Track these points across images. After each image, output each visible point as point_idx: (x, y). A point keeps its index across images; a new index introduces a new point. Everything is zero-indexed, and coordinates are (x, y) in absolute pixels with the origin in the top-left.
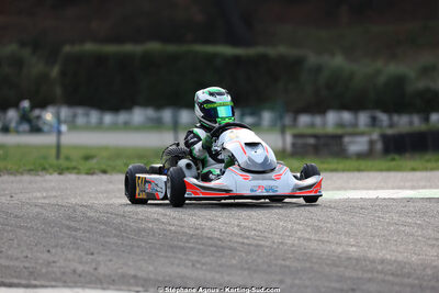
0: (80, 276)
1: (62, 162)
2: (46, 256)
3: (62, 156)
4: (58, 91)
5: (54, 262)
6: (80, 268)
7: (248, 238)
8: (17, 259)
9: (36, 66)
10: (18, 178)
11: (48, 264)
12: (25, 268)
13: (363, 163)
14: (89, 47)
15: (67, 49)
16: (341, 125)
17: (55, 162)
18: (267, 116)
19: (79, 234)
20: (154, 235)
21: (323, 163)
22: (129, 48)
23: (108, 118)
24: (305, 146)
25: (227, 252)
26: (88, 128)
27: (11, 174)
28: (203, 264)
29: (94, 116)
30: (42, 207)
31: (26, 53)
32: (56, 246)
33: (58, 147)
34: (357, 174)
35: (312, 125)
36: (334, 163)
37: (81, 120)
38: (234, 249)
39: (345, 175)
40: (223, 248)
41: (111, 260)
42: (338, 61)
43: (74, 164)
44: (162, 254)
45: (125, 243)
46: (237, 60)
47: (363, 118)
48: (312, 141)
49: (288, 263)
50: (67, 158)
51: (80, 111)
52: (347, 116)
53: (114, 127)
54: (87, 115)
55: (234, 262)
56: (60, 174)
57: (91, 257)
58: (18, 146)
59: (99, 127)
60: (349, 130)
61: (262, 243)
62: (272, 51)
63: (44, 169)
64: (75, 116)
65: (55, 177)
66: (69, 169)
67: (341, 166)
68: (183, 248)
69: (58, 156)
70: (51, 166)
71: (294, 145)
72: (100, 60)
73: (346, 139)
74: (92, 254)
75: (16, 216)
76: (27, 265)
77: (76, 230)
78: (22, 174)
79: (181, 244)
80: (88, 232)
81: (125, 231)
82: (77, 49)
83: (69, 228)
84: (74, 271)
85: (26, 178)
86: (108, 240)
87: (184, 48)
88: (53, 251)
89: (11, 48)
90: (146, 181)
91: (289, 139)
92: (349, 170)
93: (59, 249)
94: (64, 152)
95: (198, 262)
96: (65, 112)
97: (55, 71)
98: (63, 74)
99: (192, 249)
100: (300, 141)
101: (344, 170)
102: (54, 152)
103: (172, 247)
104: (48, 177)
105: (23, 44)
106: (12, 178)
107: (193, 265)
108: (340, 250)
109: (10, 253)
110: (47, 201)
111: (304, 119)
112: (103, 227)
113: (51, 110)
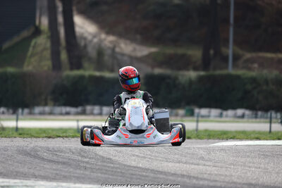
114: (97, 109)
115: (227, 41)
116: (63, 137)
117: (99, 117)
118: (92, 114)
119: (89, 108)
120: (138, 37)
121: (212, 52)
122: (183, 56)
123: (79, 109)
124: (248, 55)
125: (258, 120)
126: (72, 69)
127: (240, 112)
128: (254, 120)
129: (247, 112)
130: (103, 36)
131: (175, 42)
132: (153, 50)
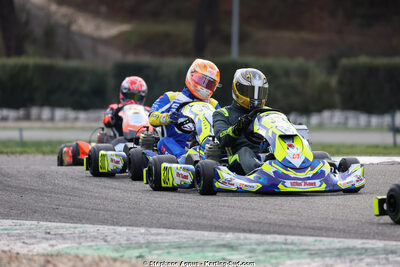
4: (337, 98)
14: (363, 60)
15: (345, 62)
22: (397, 60)
23: (375, 120)
26: (358, 129)
29: (363, 119)
37: (352, 122)
51: (351, 115)
53: (380, 128)
54: (357, 119)
59: (368, 128)
64: (347, 119)
72: (372, 71)
82: (352, 61)
89: (298, 62)
96: (338, 116)
97: (334, 81)
98: (341, 83)
113: (326, 114)
114: (46, 112)
115: (229, 13)
116: (7, 153)
117: (49, 125)
118: (39, 119)
119: (34, 111)
120: (103, 9)
121: (208, 29)
122: (167, 36)
123: (21, 112)
124: (261, 34)
126: (9, 55)
130: (54, 7)
131: (155, 15)
132: (125, 27)
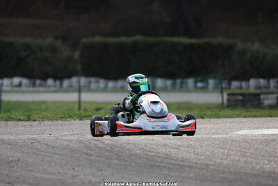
0: (93, 184)
1: (82, 112)
2: (71, 172)
3: (82, 109)
4: (79, 67)
5: (77, 176)
6: (94, 180)
7: (199, 160)
8: (54, 174)
9: (65, 52)
10: (54, 123)
11: (74, 177)
12: (59, 180)
13: (273, 112)
14: (98, 39)
15: (84, 40)
16: (259, 87)
17: (77, 112)
18: (211, 82)
19: (93, 158)
20: (140, 158)
21: (247, 112)
22: (123, 39)
23: (111, 84)
24: (236, 101)
25: (187, 169)
26: (98, 90)
27: (49, 120)
28: (172, 176)
29: (102, 83)
30: (69, 141)
31: (59, 43)
32: (79, 166)
33: (80, 102)
34: (269, 119)
35: (241, 88)
36: (255, 112)
37: (93, 86)
38: (191, 167)
39: (261, 120)
40: (184, 166)
41: (113, 174)
42: (256, 46)
43: (89, 113)
44: (145, 170)
45: (122, 163)
46: (192, 46)
47: (273, 83)
48: (240, 98)
49: (225, 175)
50: (85, 110)
51: (93, 80)
52: (262, 82)
53: (115, 90)
54: (97, 82)
55: (191, 175)
56: (81, 120)
57: (100, 172)
58: (54, 102)
59: (105, 90)
60: (264, 90)
61: (209, 163)
62: (214, 41)
63: (71, 117)
64: (90, 82)
65: (78, 121)
66: (86, 117)
67: (259, 113)
68: (158, 167)
69: (79, 109)
70: (75, 115)
71: (228, 100)
72: (105, 47)
73: (262, 97)
74: (101, 170)
75: (53, 147)
76: (60, 178)
77: (91, 155)
78: (57, 120)
79: (157, 164)
80: (99, 156)
81: (122, 156)
82: (91, 40)
83: (86, 154)
84: (90, 182)
85: (59, 122)
86: (110, 161)
87: (158, 39)
88: (76, 169)
89: (49, 40)
90: (100, 125)
91: (225, 97)
92: (264, 116)
93: (80, 168)
94: (83, 106)
95: (169, 175)
96: (83, 80)
97: (77, 55)
98: (82, 56)
99: (164, 167)
100: (233, 98)
101: (261, 117)
102: (76, 106)
103: (152, 166)
104: (73, 122)
105: (57, 38)
106: (50, 123)
107: (165, 178)
108: (258, 167)
109: (49, 170)
110: (72, 137)
111: (235, 84)
112: (108, 153)
113: (74, 80)
125: (36, 89)
127: (16, 80)
128: (31, 89)
129: (25, 81)
